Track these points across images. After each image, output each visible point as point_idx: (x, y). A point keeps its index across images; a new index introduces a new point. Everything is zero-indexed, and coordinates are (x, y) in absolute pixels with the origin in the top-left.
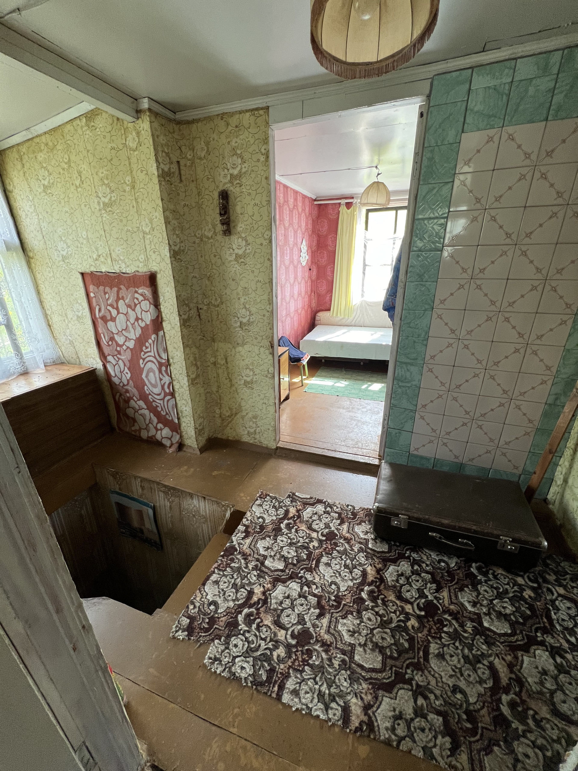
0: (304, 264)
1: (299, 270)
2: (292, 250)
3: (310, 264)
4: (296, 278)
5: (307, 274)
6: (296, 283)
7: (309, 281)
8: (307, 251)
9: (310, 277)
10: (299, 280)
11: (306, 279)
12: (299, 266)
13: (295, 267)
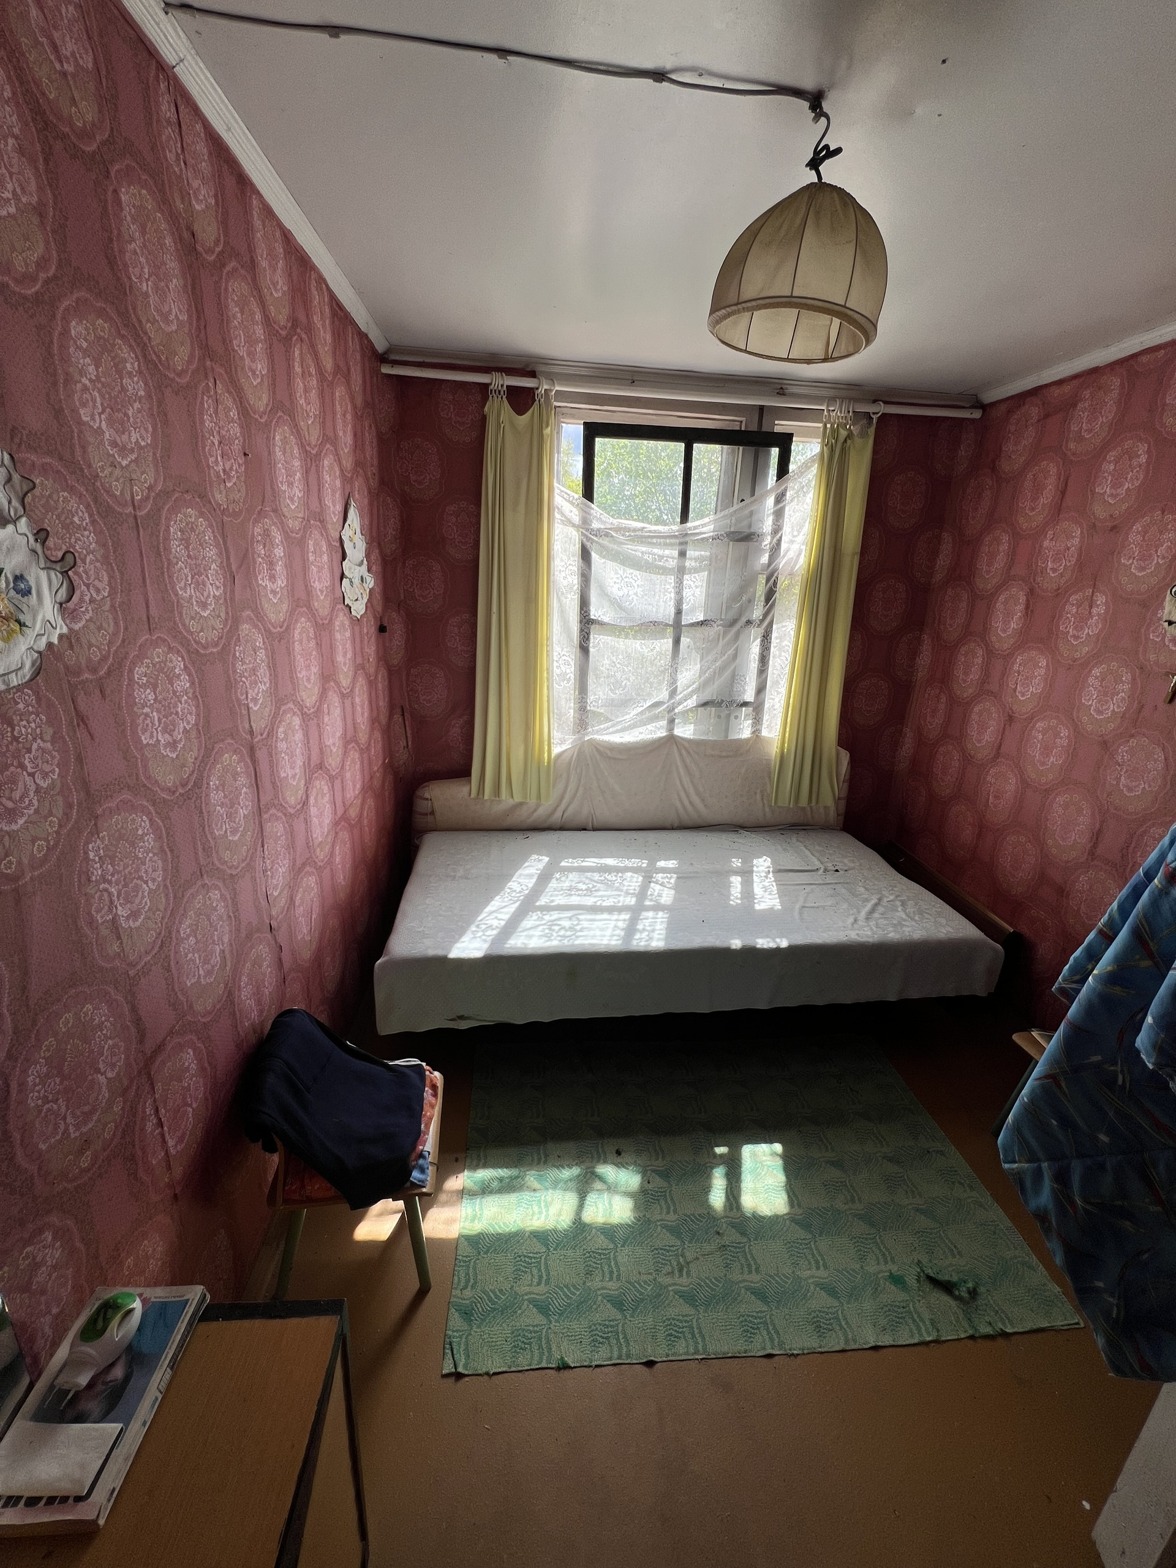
0: (359, 609)
1: (343, 637)
2: (296, 544)
3: (379, 608)
4: (327, 677)
5: (371, 650)
6: (334, 698)
7: (383, 673)
8: (368, 556)
9: (383, 657)
10: (345, 682)
11: (372, 670)
12: (341, 619)
13: (322, 628)
